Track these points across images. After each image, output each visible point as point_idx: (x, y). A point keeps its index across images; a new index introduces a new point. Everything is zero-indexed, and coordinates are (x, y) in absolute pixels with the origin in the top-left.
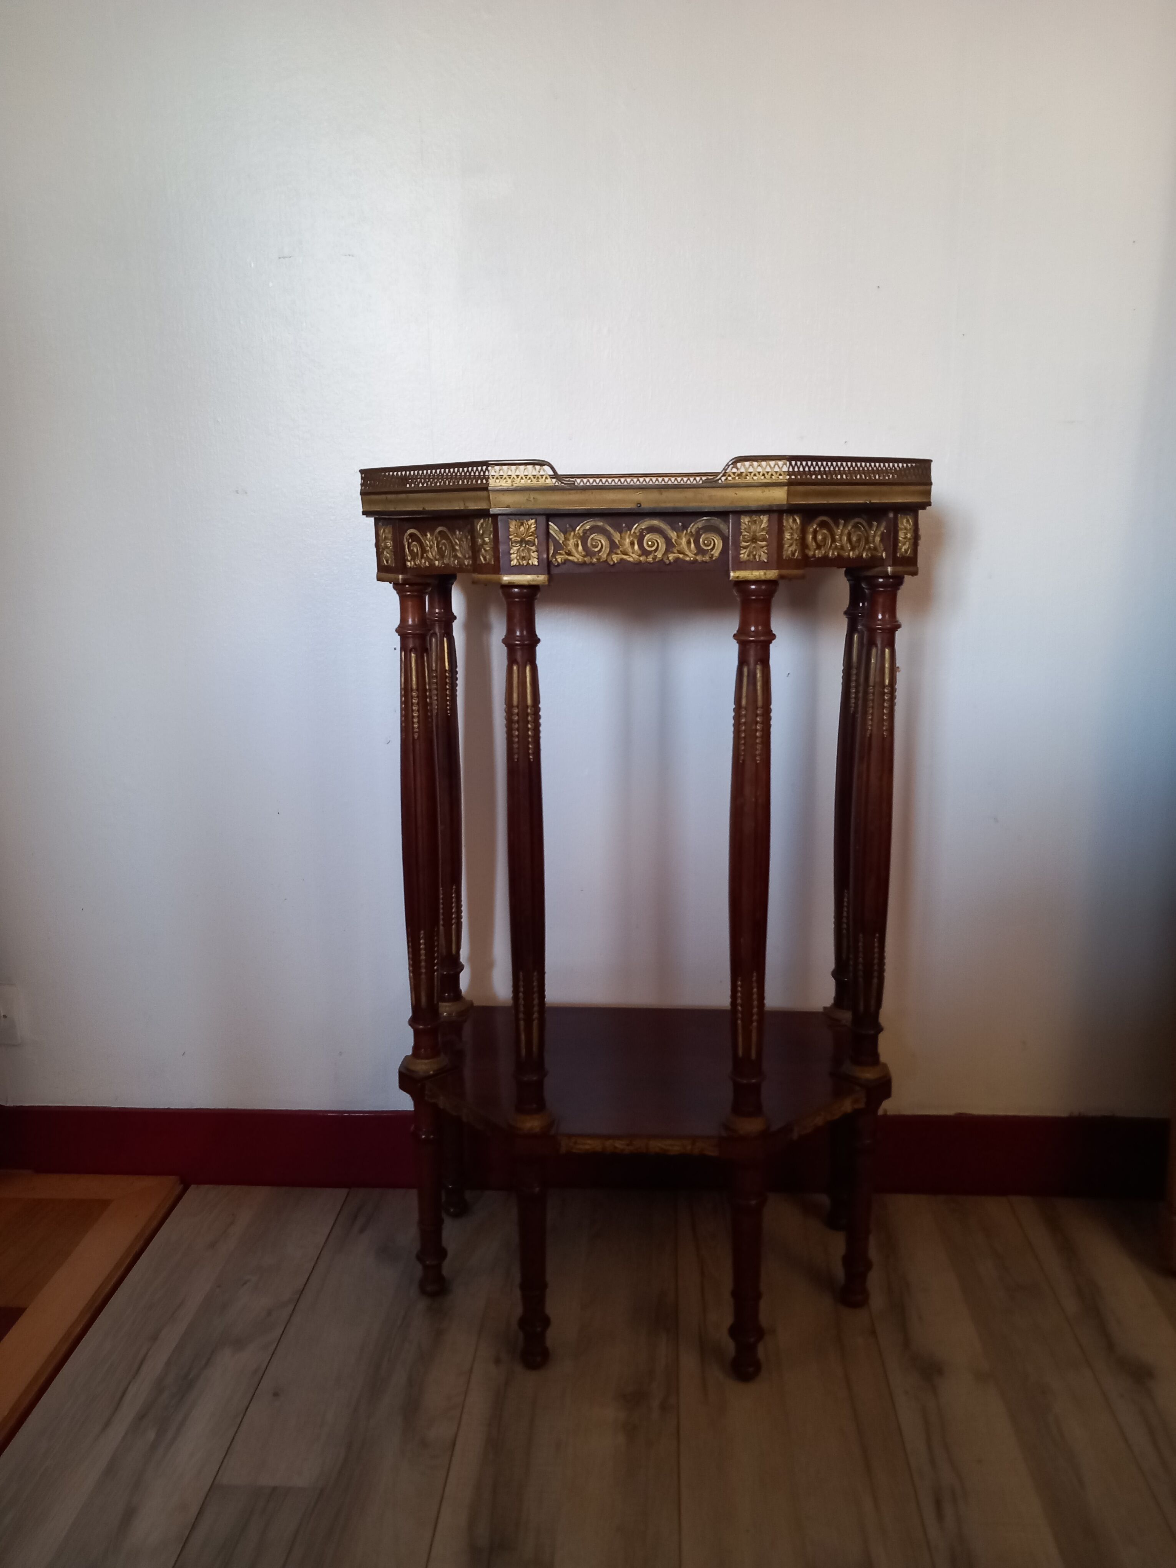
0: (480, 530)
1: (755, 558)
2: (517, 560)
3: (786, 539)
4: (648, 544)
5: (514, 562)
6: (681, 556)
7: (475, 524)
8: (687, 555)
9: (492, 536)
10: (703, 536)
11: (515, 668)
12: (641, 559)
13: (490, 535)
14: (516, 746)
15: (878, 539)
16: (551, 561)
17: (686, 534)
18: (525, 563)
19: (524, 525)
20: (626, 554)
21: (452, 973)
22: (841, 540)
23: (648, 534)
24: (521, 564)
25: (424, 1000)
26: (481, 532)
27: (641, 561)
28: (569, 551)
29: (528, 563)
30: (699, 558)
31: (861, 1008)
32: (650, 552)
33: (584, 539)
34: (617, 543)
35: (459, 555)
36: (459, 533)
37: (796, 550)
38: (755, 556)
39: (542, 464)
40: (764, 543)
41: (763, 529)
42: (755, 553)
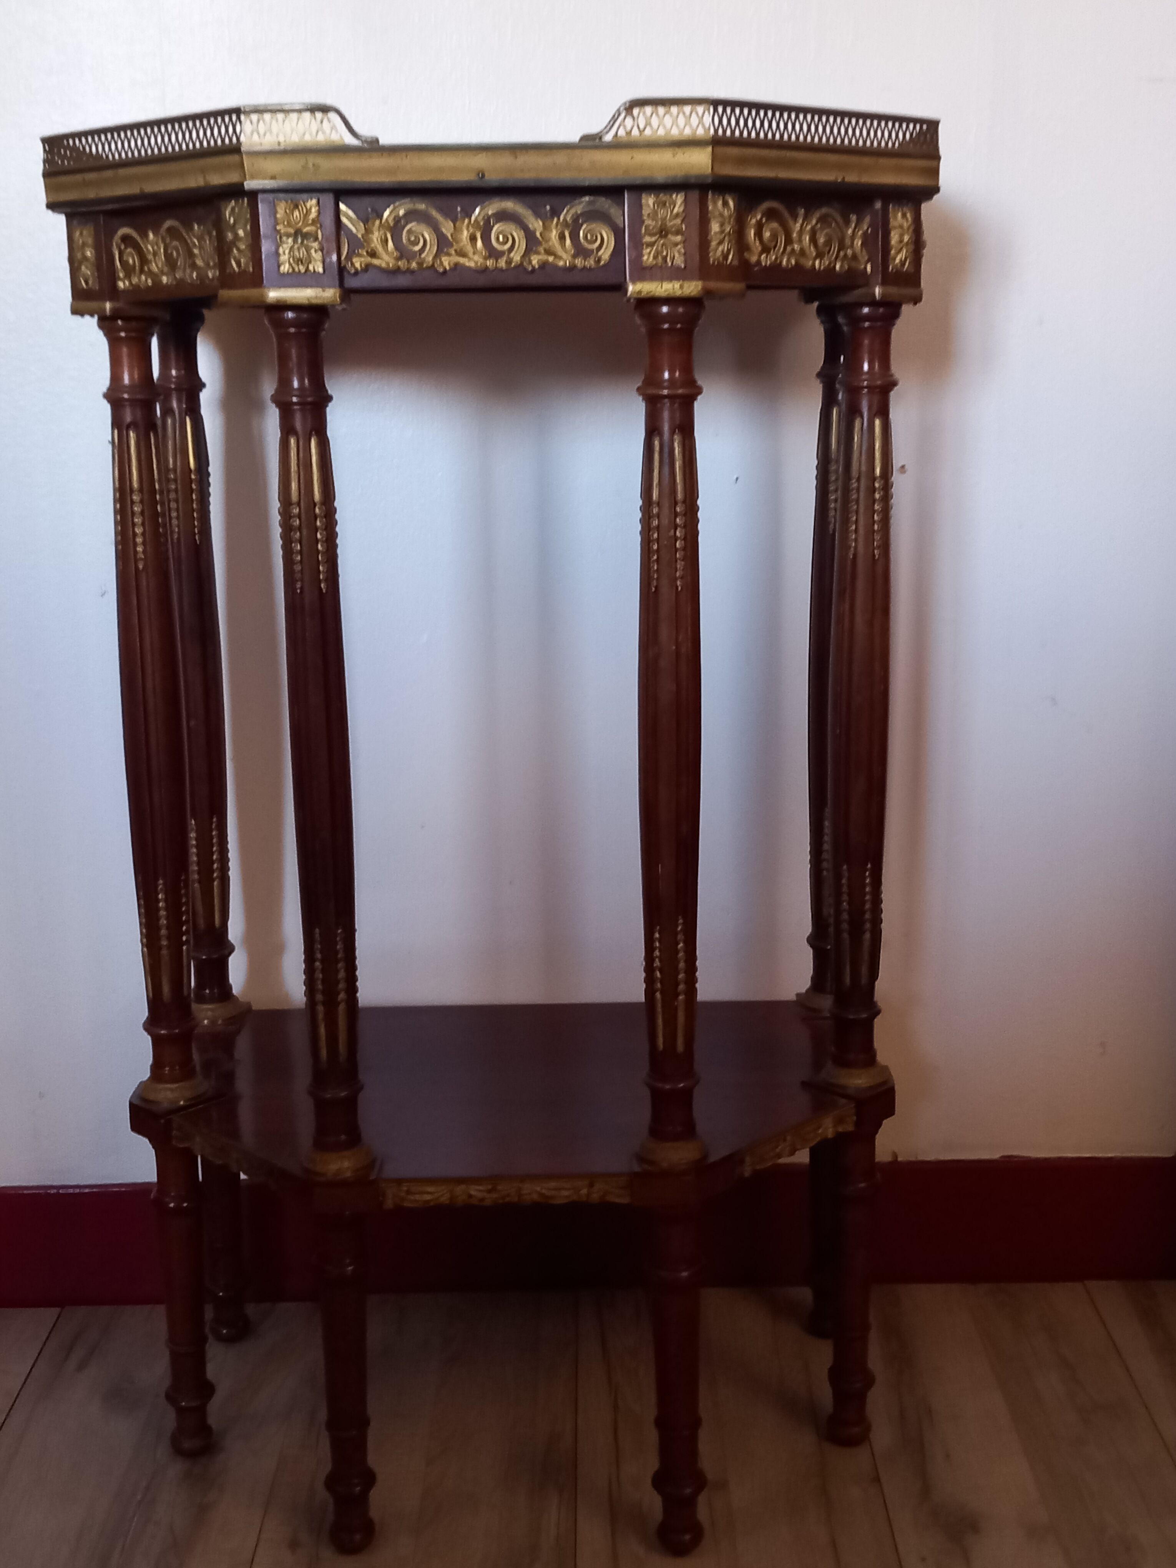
0: (230, 218)
1: (666, 263)
2: (290, 264)
3: (713, 232)
4: (498, 238)
5: (285, 268)
6: (551, 259)
7: (223, 210)
8: (560, 258)
9: (249, 227)
10: (584, 226)
11: (293, 441)
12: (488, 263)
13: (246, 226)
14: (298, 568)
15: (858, 243)
16: (345, 267)
17: (557, 225)
18: (302, 269)
19: (300, 207)
20: (463, 255)
21: (215, 956)
23: (497, 222)
24: (297, 270)
25: (166, 989)
26: (232, 221)
27: (487, 267)
28: (372, 250)
29: (307, 270)
30: (579, 262)
31: (848, 980)
32: (502, 254)
33: (396, 231)
34: (450, 238)
35: (199, 262)
36: (199, 228)
37: (729, 251)
38: (665, 258)
39: (325, 109)
40: (679, 238)
41: (677, 215)
42: (665, 253)
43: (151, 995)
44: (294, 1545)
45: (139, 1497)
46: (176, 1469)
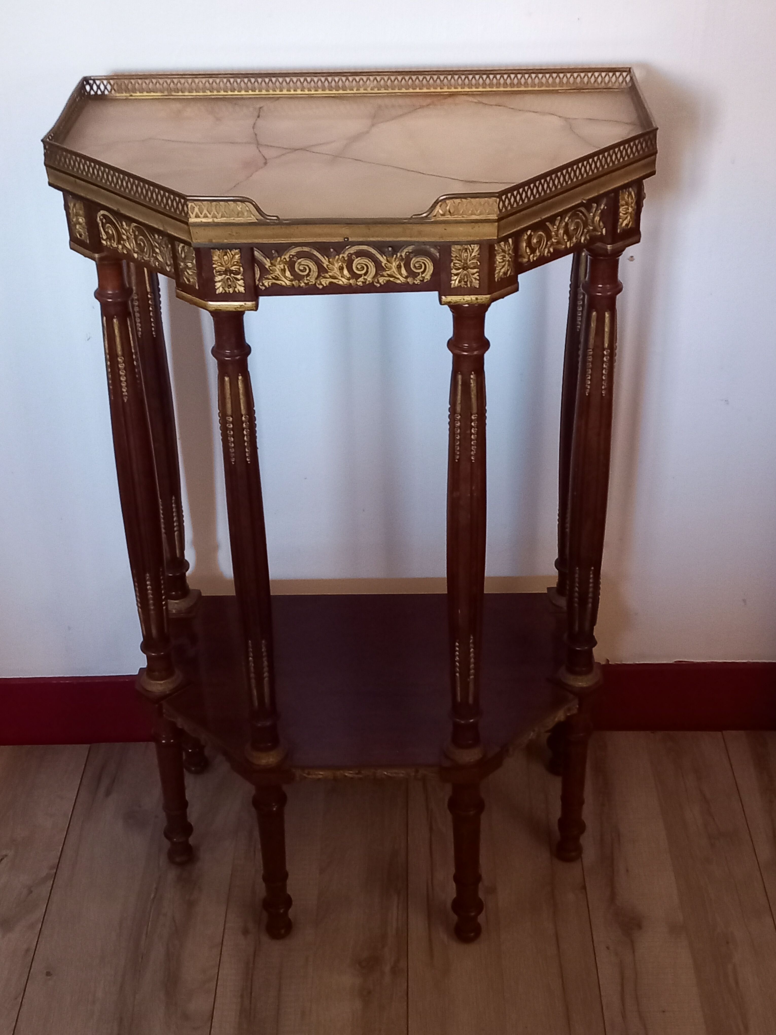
0: (182, 253)
1: (467, 285)
2: (223, 288)
3: (497, 262)
4: (357, 268)
5: (220, 291)
6: (392, 279)
7: (177, 247)
8: (398, 279)
9: (194, 262)
10: (413, 259)
11: (227, 379)
12: (351, 281)
13: (192, 261)
14: (232, 451)
15: (597, 219)
16: (258, 288)
17: (395, 259)
18: (231, 290)
19: (228, 254)
20: (336, 278)
22: (557, 235)
23: (357, 258)
24: (227, 292)
25: (154, 631)
26: (183, 256)
27: (351, 284)
28: (276, 276)
29: (234, 291)
30: (410, 280)
32: (360, 276)
33: (291, 265)
34: (326, 267)
35: (160, 258)
36: (159, 237)
37: (508, 270)
38: (466, 282)
39: (243, 200)
40: (475, 270)
41: (474, 258)
42: (466, 280)
43: (144, 633)
44: (245, 932)
45: (152, 896)
46: (172, 874)
